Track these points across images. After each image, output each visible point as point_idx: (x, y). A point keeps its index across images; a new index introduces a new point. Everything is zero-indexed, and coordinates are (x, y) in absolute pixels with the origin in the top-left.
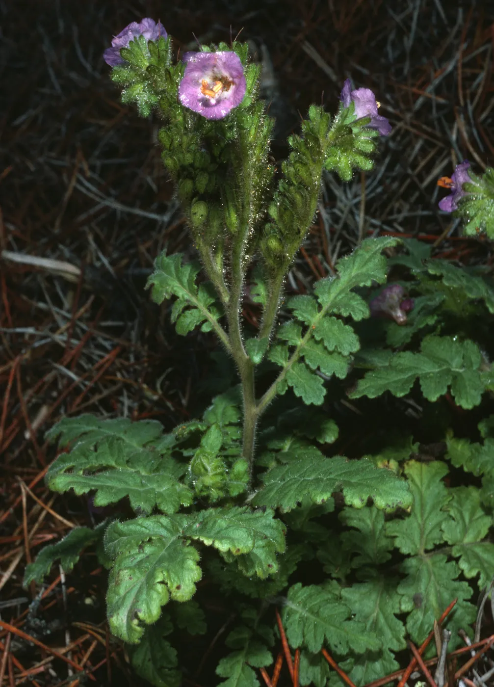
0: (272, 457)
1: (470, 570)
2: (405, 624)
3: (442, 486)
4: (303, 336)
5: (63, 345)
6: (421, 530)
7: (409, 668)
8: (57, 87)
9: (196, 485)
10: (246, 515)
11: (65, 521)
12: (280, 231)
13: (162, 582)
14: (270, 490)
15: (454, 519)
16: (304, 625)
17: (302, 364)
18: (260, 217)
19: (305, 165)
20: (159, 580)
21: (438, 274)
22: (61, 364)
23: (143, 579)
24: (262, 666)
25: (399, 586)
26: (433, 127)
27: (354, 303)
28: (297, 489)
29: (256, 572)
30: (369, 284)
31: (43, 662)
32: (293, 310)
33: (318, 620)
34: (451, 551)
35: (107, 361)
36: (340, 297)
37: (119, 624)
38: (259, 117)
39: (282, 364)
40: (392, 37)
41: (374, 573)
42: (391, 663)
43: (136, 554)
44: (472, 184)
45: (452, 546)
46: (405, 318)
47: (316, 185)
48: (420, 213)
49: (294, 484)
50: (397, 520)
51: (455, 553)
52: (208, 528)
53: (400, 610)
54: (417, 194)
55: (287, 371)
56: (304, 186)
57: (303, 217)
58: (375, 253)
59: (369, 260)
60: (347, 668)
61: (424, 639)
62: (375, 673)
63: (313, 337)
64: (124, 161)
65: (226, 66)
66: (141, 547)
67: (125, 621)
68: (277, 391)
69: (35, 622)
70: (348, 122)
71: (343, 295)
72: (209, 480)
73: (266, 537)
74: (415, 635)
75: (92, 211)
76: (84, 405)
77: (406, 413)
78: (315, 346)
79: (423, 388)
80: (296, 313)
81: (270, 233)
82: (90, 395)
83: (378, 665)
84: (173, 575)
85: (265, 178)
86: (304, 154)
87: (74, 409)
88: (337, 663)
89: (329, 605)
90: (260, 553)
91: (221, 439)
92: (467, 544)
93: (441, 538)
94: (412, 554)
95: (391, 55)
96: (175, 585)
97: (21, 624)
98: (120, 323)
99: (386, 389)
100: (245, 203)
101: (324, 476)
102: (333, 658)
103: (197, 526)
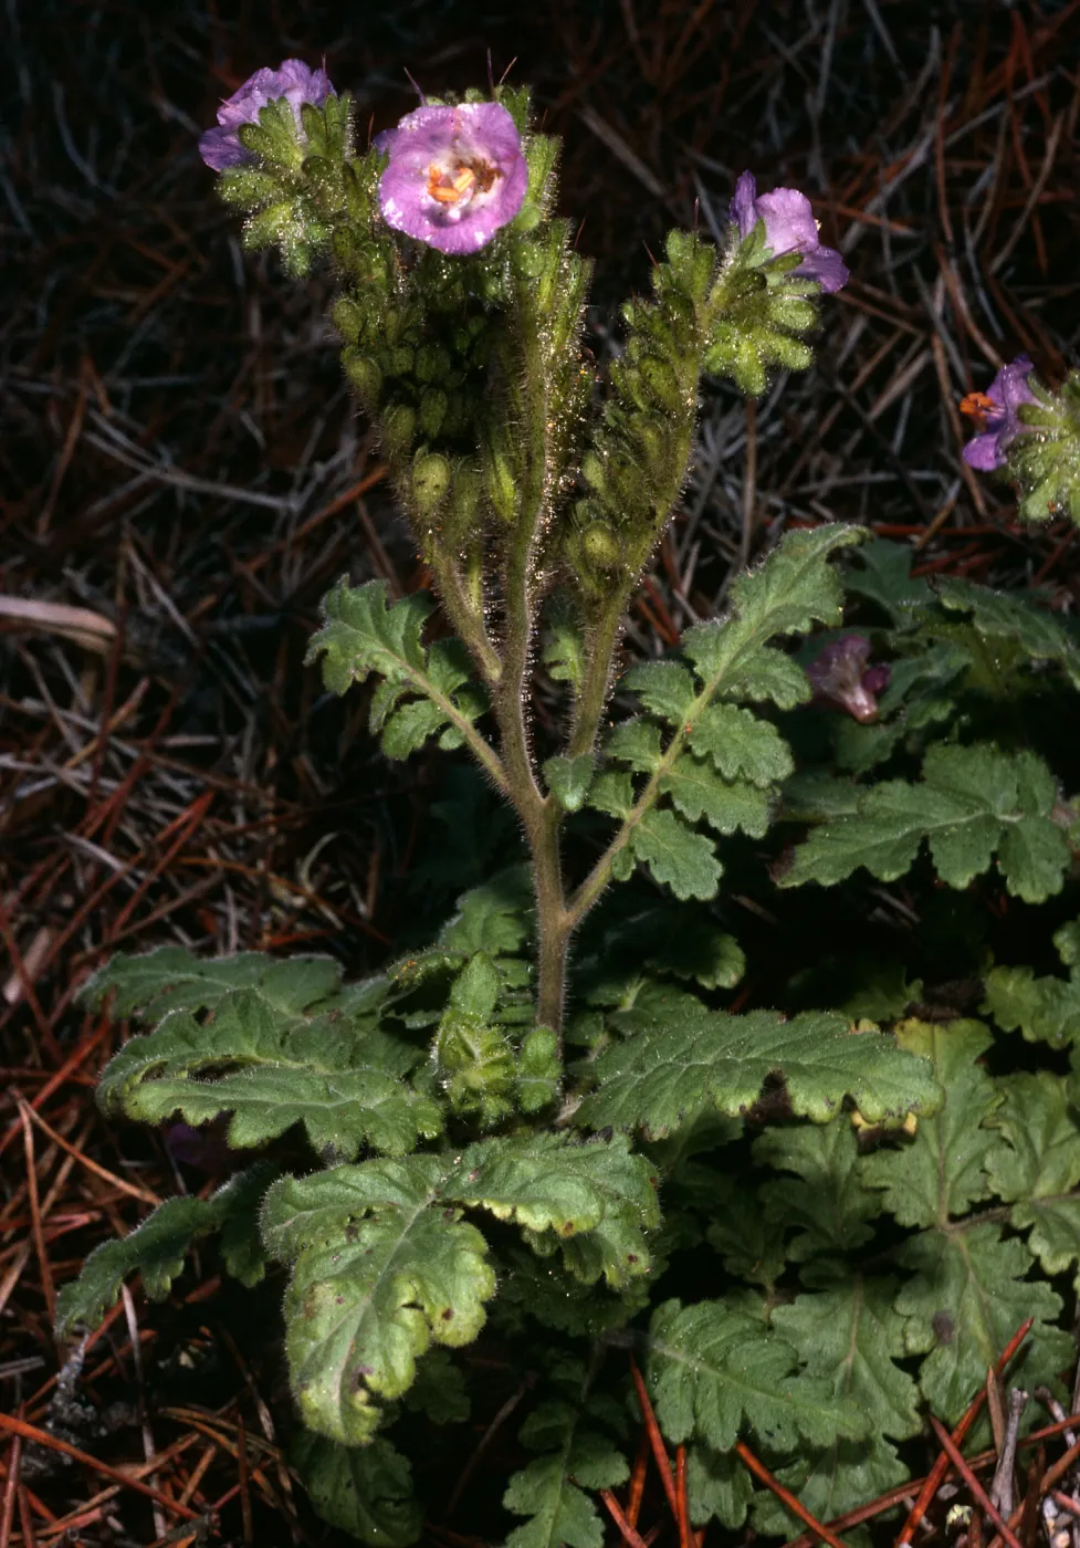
0: (597, 1023)
1: (1056, 1255)
2: (917, 1379)
3: (979, 1073)
4: (664, 750)
5: (84, 792)
6: (938, 1171)
7: (934, 1476)
8: (22, 218)
9: (450, 1088)
10: (568, 1149)
11: (121, 1184)
12: (611, 515)
13: (412, 1305)
14: (616, 1093)
15: (1010, 1146)
16: (695, 1391)
17: (668, 812)
18: (566, 484)
19: (664, 362)
20: (405, 1300)
21: (964, 609)
22: (81, 834)
23: (366, 1301)
24: (605, 1486)
25: (900, 1297)
26: (886, 288)
27: (775, 671)
28: (677, 1085)
29: (604, 1274)
30: (805, 627)
31: (96, 1500)
32: (638, 693)
33: (727, 1379)
34: (1011, 1216)
35: (185, 825)
36: (743, 660)
37: (324, 1404)
38: (559, 255)
39: (619, 813)
40: (775, 93)
41: (838, 1269)
42: (891, 1466)
43: (343, 1247)
44: (1037, 408)
45: (1010, 1205)
46: (874, 708)
47: (687, 407)
48: (867, 477)
49: (667, 1076)
50: (885, 1152)
51: (1019, 1221)
52: (496, 1180)
53: (906, 1351)
54: (858, 435)
55: (633, 830)
56: (663, 411)
57: (661, 481)
58: (814, 560)
59: (802, 575)
60: (793, 1481)
61: (962, 1412)
62: (856, 1490)
63: (687, 749)
64: (185, 379)
65: (482, 134)
66: (352, 1232)
67: (336, 1397)
68: (612, 875)
69: (71, 1411)
70: (755, 262)
71: (750, 654)
72: (477, 1077)
73: (619, 1197)
74: (940, 1402)
75: (120, 493)
76: (139, 925)
77: (870, 918)
78: (694, 769)
79: (938, 861)
80: (645, 701)
81: (589, 520)
82: (150, 901)
83: (859, 1474)
84: (433, 1289)
85: (576, 393)
86: (661, 340)
87: (117, 934)
88: (771, 1471)
89: (747, 1345)
90: (611, 1233)
91: (494, 985)
92: (1043, 1198)
93: (986, 1188)
94: (923, 1225)
95: (776, 134)
96: (440, 1310)
97: (37, 1414)
98: (210, 740)
99: (859, 864)
100: (535, 451)
101: (737, 1055)
102: (762, 1463)
103: (468, 1178)
